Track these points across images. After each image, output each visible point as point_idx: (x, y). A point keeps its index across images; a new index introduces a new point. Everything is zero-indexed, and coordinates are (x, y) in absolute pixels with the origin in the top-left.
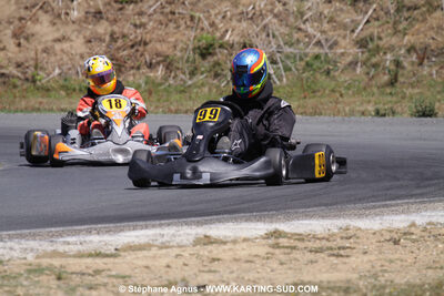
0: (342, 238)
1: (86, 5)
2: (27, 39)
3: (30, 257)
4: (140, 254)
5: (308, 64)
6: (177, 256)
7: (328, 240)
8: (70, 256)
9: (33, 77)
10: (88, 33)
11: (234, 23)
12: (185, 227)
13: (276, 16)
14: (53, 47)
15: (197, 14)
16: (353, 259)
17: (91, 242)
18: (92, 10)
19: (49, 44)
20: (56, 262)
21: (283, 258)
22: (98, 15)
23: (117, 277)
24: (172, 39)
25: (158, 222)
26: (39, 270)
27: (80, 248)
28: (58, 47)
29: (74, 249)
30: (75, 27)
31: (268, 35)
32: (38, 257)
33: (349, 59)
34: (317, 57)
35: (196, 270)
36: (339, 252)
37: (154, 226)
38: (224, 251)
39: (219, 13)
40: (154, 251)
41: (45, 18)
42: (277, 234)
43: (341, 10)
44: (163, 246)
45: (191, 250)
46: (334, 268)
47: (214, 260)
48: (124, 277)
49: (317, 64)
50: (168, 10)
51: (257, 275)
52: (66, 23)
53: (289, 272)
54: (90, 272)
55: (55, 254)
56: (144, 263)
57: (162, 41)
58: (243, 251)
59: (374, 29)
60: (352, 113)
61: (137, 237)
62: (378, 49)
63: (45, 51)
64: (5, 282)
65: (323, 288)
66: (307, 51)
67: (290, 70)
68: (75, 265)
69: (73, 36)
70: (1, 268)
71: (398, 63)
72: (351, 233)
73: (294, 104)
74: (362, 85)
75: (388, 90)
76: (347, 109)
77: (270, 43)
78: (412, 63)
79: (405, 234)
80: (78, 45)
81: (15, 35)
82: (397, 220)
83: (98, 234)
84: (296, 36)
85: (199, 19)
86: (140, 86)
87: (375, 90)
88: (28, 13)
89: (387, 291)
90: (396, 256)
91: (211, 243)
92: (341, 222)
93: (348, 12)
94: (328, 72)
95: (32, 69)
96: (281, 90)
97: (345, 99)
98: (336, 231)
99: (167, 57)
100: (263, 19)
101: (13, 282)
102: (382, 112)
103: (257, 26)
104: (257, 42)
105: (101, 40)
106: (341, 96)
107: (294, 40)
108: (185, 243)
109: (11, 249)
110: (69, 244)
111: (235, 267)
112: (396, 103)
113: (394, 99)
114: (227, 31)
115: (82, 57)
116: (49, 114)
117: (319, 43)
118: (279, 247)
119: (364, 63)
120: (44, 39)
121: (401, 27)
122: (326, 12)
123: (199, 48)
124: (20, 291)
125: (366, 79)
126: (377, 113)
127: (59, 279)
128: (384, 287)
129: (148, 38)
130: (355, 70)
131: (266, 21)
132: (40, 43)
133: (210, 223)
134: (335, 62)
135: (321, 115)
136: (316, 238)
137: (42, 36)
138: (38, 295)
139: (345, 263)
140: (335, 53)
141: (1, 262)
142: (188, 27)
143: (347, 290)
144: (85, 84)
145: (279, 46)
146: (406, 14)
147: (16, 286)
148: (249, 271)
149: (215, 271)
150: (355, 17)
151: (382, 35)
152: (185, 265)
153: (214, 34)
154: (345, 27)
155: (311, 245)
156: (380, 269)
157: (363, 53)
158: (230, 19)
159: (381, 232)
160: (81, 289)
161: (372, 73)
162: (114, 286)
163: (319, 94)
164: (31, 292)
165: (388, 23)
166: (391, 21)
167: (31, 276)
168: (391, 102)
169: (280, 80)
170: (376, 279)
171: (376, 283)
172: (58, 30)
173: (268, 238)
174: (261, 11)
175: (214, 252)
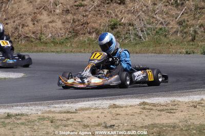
0: (172, 105)
1: (63, 7)
2: (37, 22)
3: (40, 113)
4: (86, 112)
5: (157, 32)
6: (102, 113)
7: (166, 106)
8: (56, 113)
9: (40, 38)
10: (63, 19)
11: (126, 15)
12: (105, 101)
13: (143, 12)
14: (48, 25)
15: (110, 11)
16: (177, 114)
17: (65, 107)
18: (65, 9)
19: (47, 24)
20: (51, 115)
21: (147, 114)
22: (68, 11)
23: (76, 121)
24: (99, 22)
26: (43, 119)
27: (61, 109)
28: (50, 25)
29: (58, 110)
30: (58, 16)
31: (140, 20)
32: (42, 113)
33: (175, 30)
34: (161, 29)
35: (110, 119)
36: (170, 111)
37: (92, 100)
38: (122, 110)
39: (119, 10)
40: (92, 110)
41: (45, 13)
42: (144, 103)
43: (172, 9)
44: (96, 109)
45: (107, 110)
46: (169, 118)
47: (117, 114)
48: (79, 122)
49: (161, 32)
50: (97, 9)
51: (136, 121)
52: (54, 15)
53: (150, 119)
54: (65, 119)
55: (50, 112)
56: (88, 116)
57: (95, 22)
58: (130, 111)
59: (185, 17)
60: (176, 53)
61: (85, 105)
62: (187, 26)
63: (45, 26)
64: (29, 124)
65: (164, 126)
66: (157, 26)
67: (149, 34)
68: (58, 116)
69: (57, 20)
70: (27, 118)
71: (195, 32)
72: (176, 103)
73: (151, 49)
74: (180, 41)
75: (191, 43)
76: (174, 51)
77: (141, 23)
78: (202, 32)
79: (199, 103)
80: (59, 24)
81: (32, 20)
82: (196, 98)
83: (68, 103)
84: (152, 20)
85: (111, 13)
86: (85, 41)
87: (185, 43)
88: (38, 10)
89: (191, 127)
90: (195, 113)
91: (116, 107)
92: (172, 99)
93: (174, 10)
94: (166, 36)
95: (40, 34)
96: (145, 43)
97: (173, 47)
98: (169, 102)
99: (97, 29)
100: (138, 13)
101: (32, 124)
102: (189, 52)
103: (135, 16)
104: (135, 23)
105: (69, 22)
106: (171, 45)
107: (151, 22)
108: (105, 107)
109: (31, 110)
110: (56, 107)
111: (126, 117)
112: (195, 48)
113: (194, 47)
114: (122, 18)
115: (61, 29)
116: (47, 53)
117: (161, 23)
118: (145, 109)
119: (181, 32)
120: (44, 22)
121: (197, 16)
122: (165, 10)
123: (111, 25)
124: (35, 127)
125: (182, 38)
126: (187, 53)
127: (52, 122)
128: (190, 126)
129: (89, 21)
130: (177, 34)
131: (139, 14)
132: (43, 23)
133: (116, 99)
134: (169, 31)
135: (162, 53)
136: (161, 105)
137: (44, 20)
138: (43, 129)
139: (173, 116)
140: (168, 28)
141: (27, 115)
142: (106, 16)
143: (174, 127)
144: (62, 41)
145: (145, 24)
146: (199, 11)
147: (34, 125)
148: (132, 119)
149: (118, 119)
150: (177, 12)
151: (189, 20)
152: (105, 116)
153: (117, 19)
154: (173, 16)
155: (159, 108)
156: (188, 118)
157: (180, 27)
158: (124, 13)
159: (188, 103)
160: (61, 126)
161: (184, 36)
162: (75, 125)
163: (162, 45)
164: (40, 128)
165: (191, 14)
166: (193, 14)
167: (40, 121)
168: (192, 48)
169: (145, 39)
170: (187, 122)
171: (187, 124)
172: (50, 18)
173: (141, 105)
174: (137, 9)
175: (118, 111)
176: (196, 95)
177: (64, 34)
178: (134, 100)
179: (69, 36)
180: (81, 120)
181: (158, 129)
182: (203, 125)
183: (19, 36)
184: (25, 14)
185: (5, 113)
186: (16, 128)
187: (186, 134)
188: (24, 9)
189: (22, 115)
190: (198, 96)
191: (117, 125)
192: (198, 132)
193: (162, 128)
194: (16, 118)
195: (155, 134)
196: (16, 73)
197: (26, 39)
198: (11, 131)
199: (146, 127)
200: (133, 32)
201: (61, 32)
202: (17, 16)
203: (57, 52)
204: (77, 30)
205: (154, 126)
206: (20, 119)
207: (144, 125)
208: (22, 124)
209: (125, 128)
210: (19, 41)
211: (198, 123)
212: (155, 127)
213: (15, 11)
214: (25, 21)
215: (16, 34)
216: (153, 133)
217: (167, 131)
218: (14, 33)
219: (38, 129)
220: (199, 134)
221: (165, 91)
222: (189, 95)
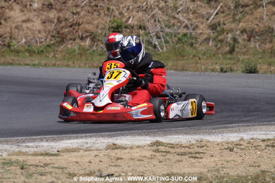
0: (198, 147)
2: (5, 20)
3: (5, 155)
4: (73, 154)
5: (179, 39)
6: (96, 156)
7: (189, 148)
8: (30, 155)
10: (44, 17)
11: (134, 13)
12: (101, 138)
13: (160, 9)
14: (22, 25)
15: (112, 7)
16: (204, 160)
17: (42, 146)
18: (46, 3)
19: (20, 23)
20: (21, 158)
21: (161, 158)
22: (50, 6)
23: (58, 168)
24: (96, 22)
25: (84, 135)
26: (10, 163)
27: (35, 149)
28: (25, 25)
29: (32, 150)
30: (36, 13)
31: (155, 21)
32: (9, 155)
33: (205, 36)
34: (185, 35)
35: (107, 165)
36: (195, 156)
37: (82, 137)
38: (125, 153)
39: (125, 6)
40: (81, 152)
41: (17, 8)
42: (158, 144)
43: (201, 6)
44: (87, 150)
45: (104, 152)
46: (192, 165)
47: (118, 159)
48: (62, 168)
49: (185, 39)
50: (93, 4)
51: (145, 169)
52: (30, 11)
53: (165, 167)
54: (42, 165)
55: (20, 153)
56: (75, 160)
57: (89, 23)
58: (137, 154)
59: (221, 18)
60: (206, 70)
61: (71, 143)
62: (223, 31)
63: (17, 27)
66: (179, 31)
67: (168, 42)
68: (32, 160)
69: (34, 19)
71: (235, 40)
72: (203, 144)
73: (171, 64)
74: (212, 53)
75: (229, 56)
76: (203, 67)
77: (156, 25)
78: (244, 40)
79: (237, 145)
80: (37, 25)
82: (232, 136)
83: (47, 141)
84: (172, 21)
85: (113, 10)
86: (75, 51)
87: (220, 55)
88: (7, 4)
89: (225, 180)
90: (231, 158)
91: (117, 148)
92: (198, 137)
93: (205, 7)
94: (192, 45)
95: (8, 38)
96: (162, 55)
97: (202, 61)
98: (194, 142)
99: (93, 33)
100: (152, 11)
102: (224, 70)
103: (149, 15)
104: (148, 25)
105: (52, 22)
106: (200, 59)
107: (171, 24)
108: (100, 147)
110: (29, 147)
111: (131, 163)
112: (233, 64)
113: (232, 62)
114: (130, 18)
115: (40, 32)
116: (18, 67)
117: (186, 26)
118: (159, 152)
119: (214, 39)
120: (16, 21)
121: (237, 17)
122: (191, 7)
123: (112, 27)
125: (215, 49)
126: (222, 70)
127: (22, 168)
128: (223, 177)
129: (81, 21)
130: (208, 43)
131: (154, 12)
132: (13, 23)
133: (117, 135)
134: (196, 38)
135: (186, 70)
136: (181, 146)
137: (15, 19)
138: (9, 178)
139: (199, 162)
140: (196, 33)
142: (105, 15)
143: (200, 179)
144: (41, 49)
145: (162, 28)
146: (241, 10)
148: (140, 166)
149: (119, 166)
150: (209, 11)
151: (226, 22)
152: (101, 161)
153: (121, 19)
154: (203, 17)
155: (179, 150)
156: (221, 166)
157: (213, 33)
158: (132, 10)
159: (222, 144)
160: (36, 175)
161: (219, 46)
162: (56, 174)
163: (186, 58)
164: (5, 176)
165: (229, 15)
166: (232, 14)
167: (5, 166)
168: (230, 64)
169: (162, 49)
170: (218, 172)
171: (218, 175)
172: (25, 15)
173: (152, 146)
174: (151, 5)
175: (119, 154)
176: (232, 132)
177: (43, 39)
178: (143, 138)
179: (52, 42)
180: (64, 166)
182: (242, 177)
190: (236, 134)
191: (117, 174)
200: (145, 39)
201: (39, 36)
203: (34, 65)
204: (63, 34)
211: (235, 174)
221: (189, 126)
222: (223, 132)
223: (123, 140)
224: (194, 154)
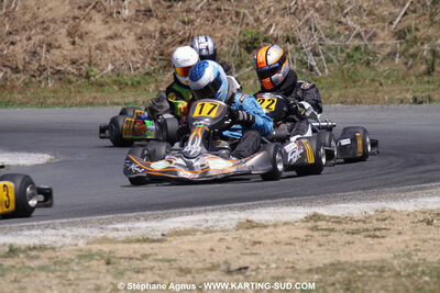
0: (378, 220)
1: (136, 4)
2: (81, 37)
3: (81, 244)
4: (185, 238)
5: (349, 56)
6: (221, 240)
7: (364, 222)
8: (118, 242)
9: (87, 73)
10: (139, 31)
11: (278, 18)
12: (229, 212)
13: (317, 10)
14: (106, 44)
15: (242, 11)
16: (388, 239)
17: (139, 228)
18: (143, 8)
19: (102, 41)
20: (106, 248)
21: (322, 240)
22: (148, 13)
23: (163, 260)
24: (218, 35)
25: (203, 208)
26: (89, 256)
27: (128, 233)
28: (110, 44)
29: (123, 235)
30: (126, 25)
31: (310, 29)
32: (88, 243)
33: (388, 50)
34: (357, 49)
35: (238, 254)
36: (373, 234)
37: (199, 212)
38: (265, 234)
39: (264, 8)
40: (199, 235)
41: (98, 17)
42: (316, 217)
43: (379, 3)
44: (208, 231)
45: (234, 234)
46: (370, 248)
47: (255, 243)
48: (169, 261)
49: (357, 56)
50: (214, 7)
51: (297, 257)
52: (118, 22)
53: (328, 253)
54: (138, 256)
55: (105, 240)
56: (190, 247)
58: (283, 234)
59: (412, 21)
60: (391, 101)
61: (182, 222)
62: (415, 40)
63: (98, 48)
64: (58, 268)
65: (358, 268)
66: (348, 43)
67: (332, 61)
68: (123, 250)
69: (125, 34)
70: (53, 254)
71: (434, 53)
72: (386, 214)
73: (336, 94)
74: (401, 75)
75: (426, 79)
76: (386, 97)
77: (312, 36)
79: (438, 215)
80: (129, 42)
81: (70, 34)
82: (431, 202)
83: (146, 220)
84: (337, 29)
85: (244, 15)
87: (413, 79)
88: (82, 12)
89: (420, 269)
90: (429, 236)
91: (253, 227)
92: (378, 205)
93: (386, 5)
94: (368, 63)
95: (86, 65)
96: (323, 80)
97: (385, 88)
98: (372, 213)
100: (305, 14)
101: (65, 268)
102: (419, 99)
103: (300, 20)
104: (299, 35)
105: (153, 37)
106: (381, 85)
107: (335, 32)
108: (228, 227)
109: (63, 236)
110: (117, 230)
111: (275, 249)
112: (433, 90)
113: (432, 87)
114: (271, 26)
115: (133, 53)
116: (102, 109)
117: (358, 35)
118: (318, 230)
119: (402, 54)
120: (97, 37)
121: (437, 19)
122: (365, 5)
123: (245, 42)
124: (71, 276)
125: (404, 68)
126: (415, 101)
127: (108, 263)
128: (417, 265)
129: (195, 33)
130: (393, 59)
131: (308, 16)
132: (93, 41)
133: (249, 208)
134: (375, 53)
135: (360, 103)
136: (352, 220)
137: (95, 34)
138: (88, 279)
139: (381, 243)
140: (374, 45)
141: (53, 249)
142: (233, 23)
143: (381, 269)
144: (136, 79)
145: (321, 39)
147: (67, 271)
148: (288, 253)
149: (256, 254)
150: (393, 10)
151: (419, 26)
152: (228, 248)
153: (259, 28)
154: (384, 20)
155: (348, 227)
156: (413, 248)
157: (401, 44)
158: (274, 14)
159: (414, 214)
160: (129, 273)
161: (410, 63)
162: (160, 269)
163: (359, 83)
164: (81, 276)
165: (425, 14)
166: (428, 13)
167: (82, 261)
168: (428, 90)
169: (322, 71)
170: (410, 258)
171: (411, 262)
172: (110, 28)
173: (307, 221)
174: (303, 5)
175: (256, 235)
176: (432, 195)
177: (140, 63)
178: (293, 209)
179: (153, 68)
180: (173, 257)
181: (345, 275)
183: (42, 70)
184: (54, 21)
185: (4, 245)
186: (27, 279)
187: (408, 284)
188: (51, 9)
189: (42, 248)
190: (436, 199)
191: (253, 267)
192: (435, 279)
193: (354, 271)
194: (28, 257)
195: (337, 286)
196: (33, 155)
197: (56, 76)
198: (16, 285)
199: (318, 270)
200: (295, 57)
201: (134, 59)
202: (36, 26)
203: (126, 104)
204: (169, 54)
205: (336, 267)
206: (37, 257)
207: (315, 265)
208: (42, 268)
209: (273, 273)
210: (40, 82)
211: (435, 260)
212: (339, 270)
213: (30, 15)
214: (54, 37)
215: (35, 66)
216: (333, 284)
217: (365, 279)
218: (29, 63)
219: (76, 279)
220: (435, 283)
221: (364, 189)
222: (416, 196)
223: (263, 214)
224: (372, 230)
